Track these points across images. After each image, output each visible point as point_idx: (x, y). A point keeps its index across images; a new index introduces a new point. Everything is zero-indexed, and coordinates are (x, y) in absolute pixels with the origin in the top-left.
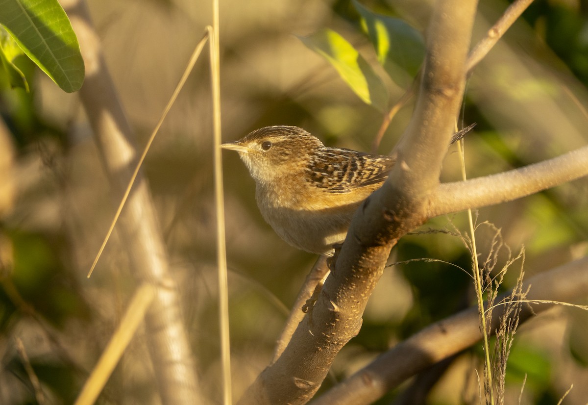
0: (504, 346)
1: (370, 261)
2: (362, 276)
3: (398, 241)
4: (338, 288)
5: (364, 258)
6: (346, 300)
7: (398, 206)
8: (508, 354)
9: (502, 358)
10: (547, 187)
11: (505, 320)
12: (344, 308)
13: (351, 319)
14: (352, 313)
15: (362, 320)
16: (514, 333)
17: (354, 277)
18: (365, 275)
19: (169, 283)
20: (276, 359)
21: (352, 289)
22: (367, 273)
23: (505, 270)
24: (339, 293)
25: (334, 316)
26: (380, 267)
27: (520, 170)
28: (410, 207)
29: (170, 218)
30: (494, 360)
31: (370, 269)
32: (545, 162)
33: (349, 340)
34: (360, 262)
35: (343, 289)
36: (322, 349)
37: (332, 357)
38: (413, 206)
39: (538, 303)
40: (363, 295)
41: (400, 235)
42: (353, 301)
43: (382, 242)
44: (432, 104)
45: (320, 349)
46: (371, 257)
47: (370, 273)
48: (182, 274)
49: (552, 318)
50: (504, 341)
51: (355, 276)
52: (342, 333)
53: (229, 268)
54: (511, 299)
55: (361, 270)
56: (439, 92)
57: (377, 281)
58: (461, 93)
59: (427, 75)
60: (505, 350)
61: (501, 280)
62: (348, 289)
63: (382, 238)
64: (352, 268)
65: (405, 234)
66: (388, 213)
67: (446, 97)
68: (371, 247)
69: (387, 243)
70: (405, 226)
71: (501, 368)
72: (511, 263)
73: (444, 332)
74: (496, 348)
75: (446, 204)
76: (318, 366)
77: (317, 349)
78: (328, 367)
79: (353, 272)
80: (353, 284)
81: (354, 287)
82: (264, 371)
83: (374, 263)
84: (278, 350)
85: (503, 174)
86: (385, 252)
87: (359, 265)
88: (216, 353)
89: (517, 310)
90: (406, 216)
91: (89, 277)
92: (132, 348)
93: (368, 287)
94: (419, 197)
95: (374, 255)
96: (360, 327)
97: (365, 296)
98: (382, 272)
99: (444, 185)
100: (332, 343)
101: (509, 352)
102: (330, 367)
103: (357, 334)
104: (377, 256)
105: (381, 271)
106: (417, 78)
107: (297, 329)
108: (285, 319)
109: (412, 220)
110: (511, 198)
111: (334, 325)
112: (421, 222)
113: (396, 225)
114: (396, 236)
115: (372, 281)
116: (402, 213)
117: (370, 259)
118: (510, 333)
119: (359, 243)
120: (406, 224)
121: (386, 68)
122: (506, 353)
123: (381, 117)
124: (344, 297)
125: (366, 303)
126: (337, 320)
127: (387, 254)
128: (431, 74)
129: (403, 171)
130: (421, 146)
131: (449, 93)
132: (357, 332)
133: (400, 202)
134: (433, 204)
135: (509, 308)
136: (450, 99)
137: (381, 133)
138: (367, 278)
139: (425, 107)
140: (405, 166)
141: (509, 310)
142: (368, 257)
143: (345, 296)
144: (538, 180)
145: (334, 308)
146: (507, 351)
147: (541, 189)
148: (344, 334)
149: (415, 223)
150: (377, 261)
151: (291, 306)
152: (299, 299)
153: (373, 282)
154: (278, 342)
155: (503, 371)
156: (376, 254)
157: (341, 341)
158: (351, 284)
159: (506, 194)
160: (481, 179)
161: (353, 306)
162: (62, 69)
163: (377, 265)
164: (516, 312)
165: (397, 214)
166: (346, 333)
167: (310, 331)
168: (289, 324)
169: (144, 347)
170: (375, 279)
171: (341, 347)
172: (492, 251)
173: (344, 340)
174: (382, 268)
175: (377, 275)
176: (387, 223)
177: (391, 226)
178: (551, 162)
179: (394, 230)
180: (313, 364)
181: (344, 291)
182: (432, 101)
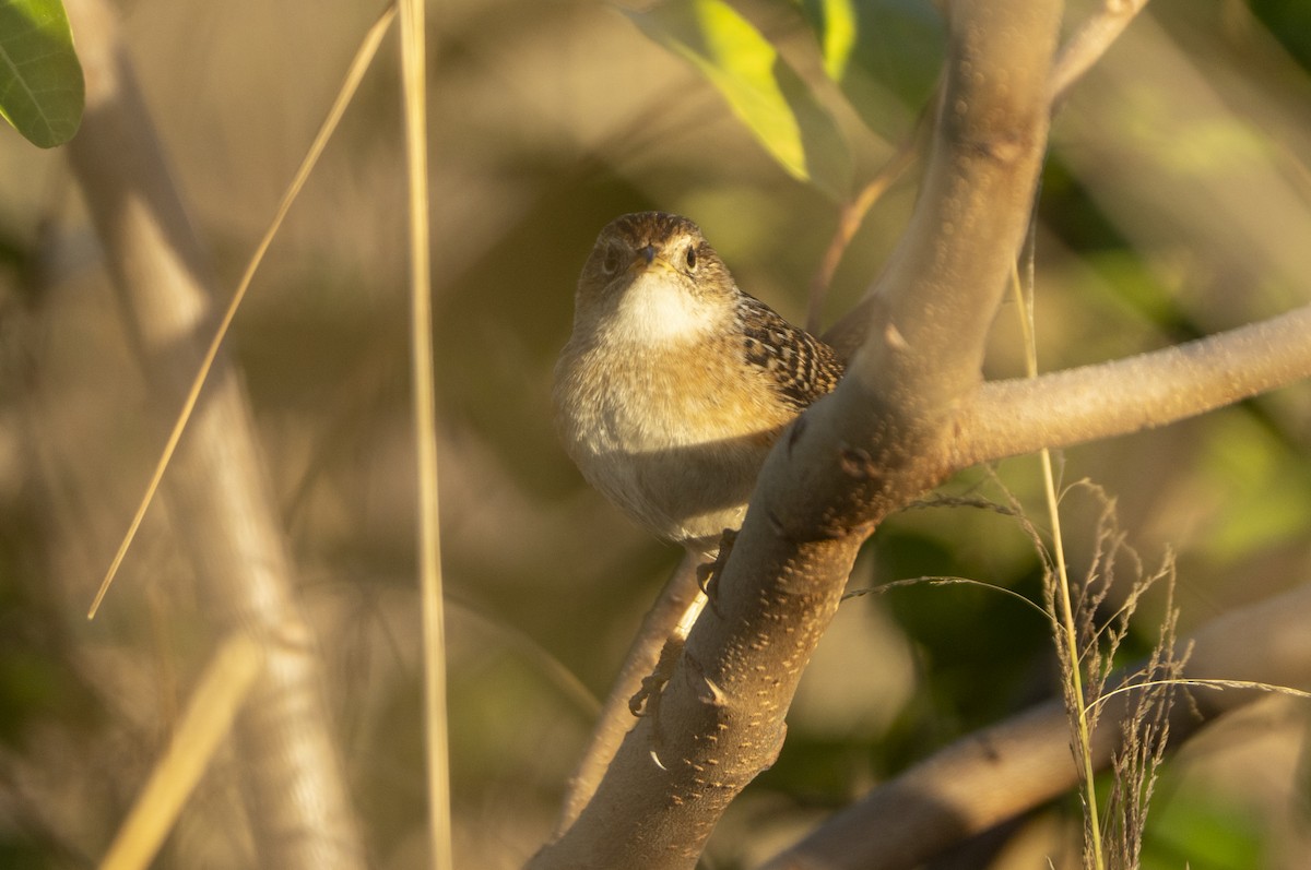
0: (1134, 795)
1: (807, 577)
2: (785, 617)
3: (878, 529)
4: (726, 647)
5: (790, 570)
6: (744, 677)
7: (878, 439)
8: (1144, 816)
9: (1129, 828)
10: (1254, 392)
11: (1135, 729)
12: (741, 695)
13: (757, 723)
14: (760, 708)
15: (784, 728)
16: (1157, 761)
17: (765, 618)
18: (793, 612)
19: (297, 633)
20: (567, 826)
21: (760, 648)
22: (800, 608)
23: (1131, 603)
24: (726, 659)
25: (713, 717)
26: (830, 593)
27: (1186, 347)
28: (908, 441)
29: (296, 470)
30: (1110, 829)
31: (807, 599)
32: (1249, 329)
33: (753, 777)
34: (780, 579)
35: (736, 648)
36: (683, 800)
37: (708, 822)
38: (916, 439)
39: (1219, 688)
40: (787, 664)
41: (881, 512)
42: (763, 680)
43: (836, 529)
44: (963, 181)
45: (679, 801)
46: (809, 567)
47: (804, 610)
48: (328, 610)
49: (1265, 725)
50: (1135, 781)
51: (768, 616)
52: (736, 761)
53: (449, 596)
54: (1147, 677)
55: (783, 601)
56: (983, 151)
57: (823, 629)
58: (1038, 152)
59: (951, 109)
60: (1136, 806)
61: (1124, 629)
62: (751, 648)
63: (836, 520)
64: (760, 595)
65: (895, 509)
66: (851, 455)
67: (999, 163)
68: (808, 542)
69: (848, 531)
70: (894, 488)
71: (1127, 851)
72: (1145, 587)
73: (992, 757)
74: (1114, 800)
75: (1000, 433)
76: (673, 843)
77: (672, 800)
78: (699, 845)
79: (763, 606)
80: (762, 635)
81: (765, 643)
82: (537, 856)
83: (817, 583)
84: (573, 804)
85: (1144, 357)
86: (843, 554)
87: (776, 587)
88: (416, 811)
89: (1162, 704)
90: (897, 463)
91: (91, 616)
92: (204, 799)
93: (800, 644)
94: (930, 417)
95: (815, 563)
96: (779, 746)
97: (793, 667)
98: (836, 606)
99: (993, 386)
100: (710, 786)
101: (1146, 810)
102: (704, 845)
103: (771, 763)
104: (825, 565)
105: (834, 605)
106: (925, 114)
107: (622, 750)
108: (590, 726)
109: (912, 474)
110: (1165, 420)
111: (716, 739)
112: (934, 480)
113: (873, 486)
114: (872, 515)
115: (810, 629)
116: (886, 455)
117: (807, 572)
118: (1149, 762)
119: (778, 532)
120: (898, 485)
121: (848, 87)
122: (1141, 813)
123: (835, 214)
124: (741, 670)
125: (796, 683)
126: (723, 727)
127: (848, 560)
128: (962, 105)
129: (891, 350)
130: (936, 286)
131: (1007, 152)
132: (771, 757)
133: (883, 428)
134: (964, 432)
135: (1143, 699)
136: (1009, 169)
137: (835, 256)
138: (799, 621)
139: (946, 189)
140: (894, 337)
141: (1144, 704)
142: (801, 568)
143: (743, 666)
144: (1231, 373)
145: (714, 697)
146: (1141, 808)
147: (1238, 397)
148: (740, 762)
149: (920, 482)
150: (822, 577)
151: (605, 693)
152: (625, 674)
153: (814, 630)
154: (572, 781)
155: (1132, 856)
156: (821, 560)
157: (732, 781)
158: (757, 637)
159: (1149, 409)
160: (1087, 371)
161: (761, 693)
162: (27, 88)
163: (825, 587)
164: (1161, 709)
165: (876, 459)
166: (744, 760)
167: (654, 755)
168: (599, 738)
169: (233, 794)
170: (819, 623)
171: (733, 795)
172: (1099, 554)
173: (738, 777)
174: (835, 596)
175: (822, 612)
176: (848, 482)
177: (860, 491)
178: (1264, 328)
179: (868, 498)
180: (660, 840)
181: (739, 653)
182: (963, 172)
